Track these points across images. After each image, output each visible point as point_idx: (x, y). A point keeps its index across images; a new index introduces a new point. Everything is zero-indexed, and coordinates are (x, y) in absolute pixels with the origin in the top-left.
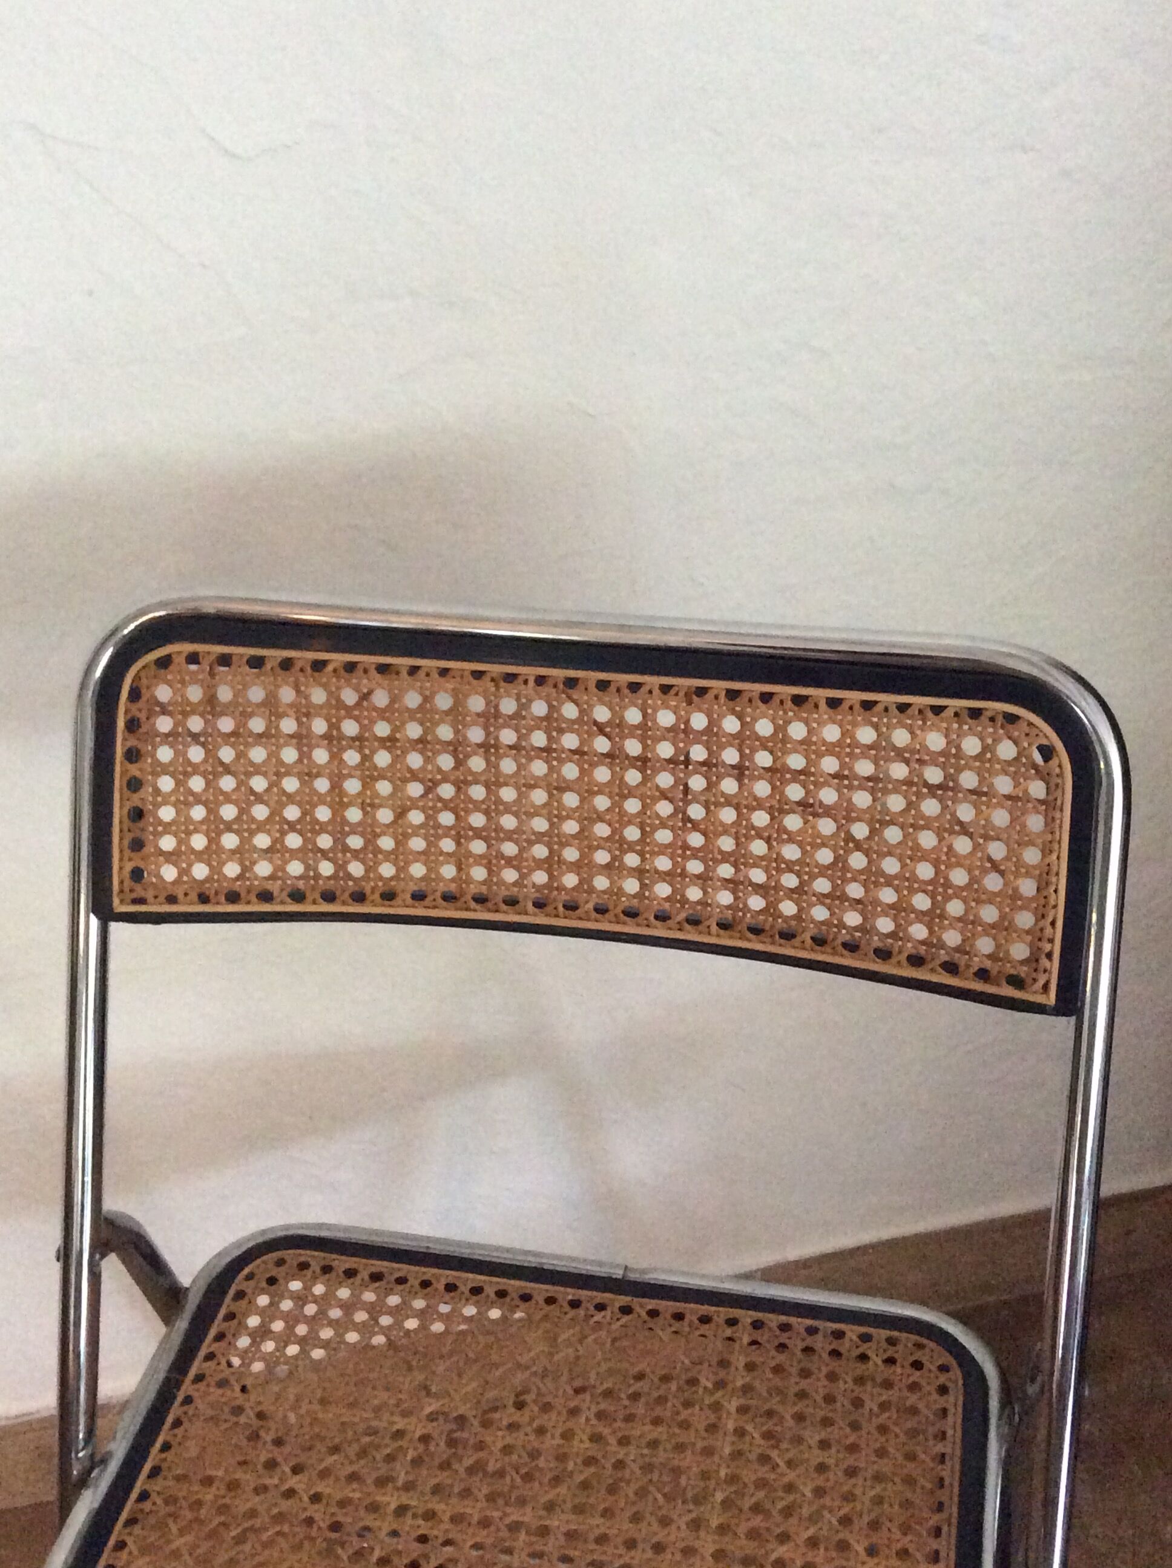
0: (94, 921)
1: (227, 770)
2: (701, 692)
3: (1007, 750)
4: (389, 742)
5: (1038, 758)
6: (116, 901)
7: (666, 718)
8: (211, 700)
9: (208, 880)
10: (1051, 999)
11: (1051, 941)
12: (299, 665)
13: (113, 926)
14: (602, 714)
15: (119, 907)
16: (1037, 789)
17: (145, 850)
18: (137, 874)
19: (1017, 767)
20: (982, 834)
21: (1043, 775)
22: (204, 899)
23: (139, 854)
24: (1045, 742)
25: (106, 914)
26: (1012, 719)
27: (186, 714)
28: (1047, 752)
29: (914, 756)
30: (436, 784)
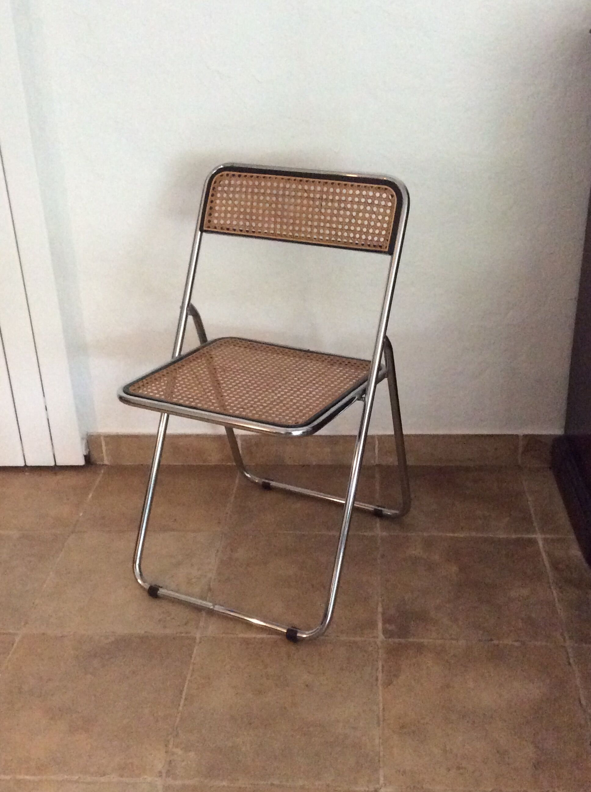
0: (199, 233)
1: (231, 199)
2: (326, 183)
3: (384, 196)
4: (263, 194)
5: (390, 197)
6: (204, 227)
7: (319, 188)
8: (230, 184)
9: (223, 224)
10: (387, 250)
11: (388, 237)
12: (242, 176)
13: (204, 234)
14: (306, 187)
15: (205, 229)
16: (390, 204)
17: (212, 216)
18: (209, 221)
19: (387, 199)
20: (377, 214)
21: (391, 201)
22: (222, 228)
23: (210, 217)
24: (392, 194)
25: (202, 231)
26: (386, 189)
27: (224, 187)
28: (392, 196)
29: (367, 197)
30: (272, 204)
